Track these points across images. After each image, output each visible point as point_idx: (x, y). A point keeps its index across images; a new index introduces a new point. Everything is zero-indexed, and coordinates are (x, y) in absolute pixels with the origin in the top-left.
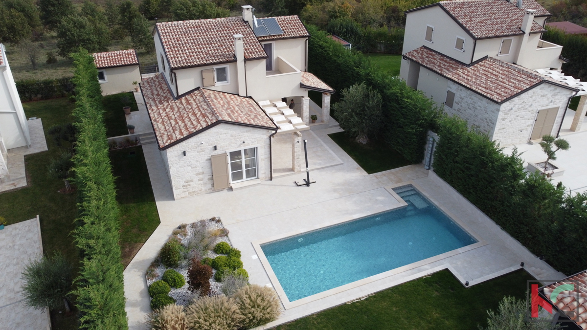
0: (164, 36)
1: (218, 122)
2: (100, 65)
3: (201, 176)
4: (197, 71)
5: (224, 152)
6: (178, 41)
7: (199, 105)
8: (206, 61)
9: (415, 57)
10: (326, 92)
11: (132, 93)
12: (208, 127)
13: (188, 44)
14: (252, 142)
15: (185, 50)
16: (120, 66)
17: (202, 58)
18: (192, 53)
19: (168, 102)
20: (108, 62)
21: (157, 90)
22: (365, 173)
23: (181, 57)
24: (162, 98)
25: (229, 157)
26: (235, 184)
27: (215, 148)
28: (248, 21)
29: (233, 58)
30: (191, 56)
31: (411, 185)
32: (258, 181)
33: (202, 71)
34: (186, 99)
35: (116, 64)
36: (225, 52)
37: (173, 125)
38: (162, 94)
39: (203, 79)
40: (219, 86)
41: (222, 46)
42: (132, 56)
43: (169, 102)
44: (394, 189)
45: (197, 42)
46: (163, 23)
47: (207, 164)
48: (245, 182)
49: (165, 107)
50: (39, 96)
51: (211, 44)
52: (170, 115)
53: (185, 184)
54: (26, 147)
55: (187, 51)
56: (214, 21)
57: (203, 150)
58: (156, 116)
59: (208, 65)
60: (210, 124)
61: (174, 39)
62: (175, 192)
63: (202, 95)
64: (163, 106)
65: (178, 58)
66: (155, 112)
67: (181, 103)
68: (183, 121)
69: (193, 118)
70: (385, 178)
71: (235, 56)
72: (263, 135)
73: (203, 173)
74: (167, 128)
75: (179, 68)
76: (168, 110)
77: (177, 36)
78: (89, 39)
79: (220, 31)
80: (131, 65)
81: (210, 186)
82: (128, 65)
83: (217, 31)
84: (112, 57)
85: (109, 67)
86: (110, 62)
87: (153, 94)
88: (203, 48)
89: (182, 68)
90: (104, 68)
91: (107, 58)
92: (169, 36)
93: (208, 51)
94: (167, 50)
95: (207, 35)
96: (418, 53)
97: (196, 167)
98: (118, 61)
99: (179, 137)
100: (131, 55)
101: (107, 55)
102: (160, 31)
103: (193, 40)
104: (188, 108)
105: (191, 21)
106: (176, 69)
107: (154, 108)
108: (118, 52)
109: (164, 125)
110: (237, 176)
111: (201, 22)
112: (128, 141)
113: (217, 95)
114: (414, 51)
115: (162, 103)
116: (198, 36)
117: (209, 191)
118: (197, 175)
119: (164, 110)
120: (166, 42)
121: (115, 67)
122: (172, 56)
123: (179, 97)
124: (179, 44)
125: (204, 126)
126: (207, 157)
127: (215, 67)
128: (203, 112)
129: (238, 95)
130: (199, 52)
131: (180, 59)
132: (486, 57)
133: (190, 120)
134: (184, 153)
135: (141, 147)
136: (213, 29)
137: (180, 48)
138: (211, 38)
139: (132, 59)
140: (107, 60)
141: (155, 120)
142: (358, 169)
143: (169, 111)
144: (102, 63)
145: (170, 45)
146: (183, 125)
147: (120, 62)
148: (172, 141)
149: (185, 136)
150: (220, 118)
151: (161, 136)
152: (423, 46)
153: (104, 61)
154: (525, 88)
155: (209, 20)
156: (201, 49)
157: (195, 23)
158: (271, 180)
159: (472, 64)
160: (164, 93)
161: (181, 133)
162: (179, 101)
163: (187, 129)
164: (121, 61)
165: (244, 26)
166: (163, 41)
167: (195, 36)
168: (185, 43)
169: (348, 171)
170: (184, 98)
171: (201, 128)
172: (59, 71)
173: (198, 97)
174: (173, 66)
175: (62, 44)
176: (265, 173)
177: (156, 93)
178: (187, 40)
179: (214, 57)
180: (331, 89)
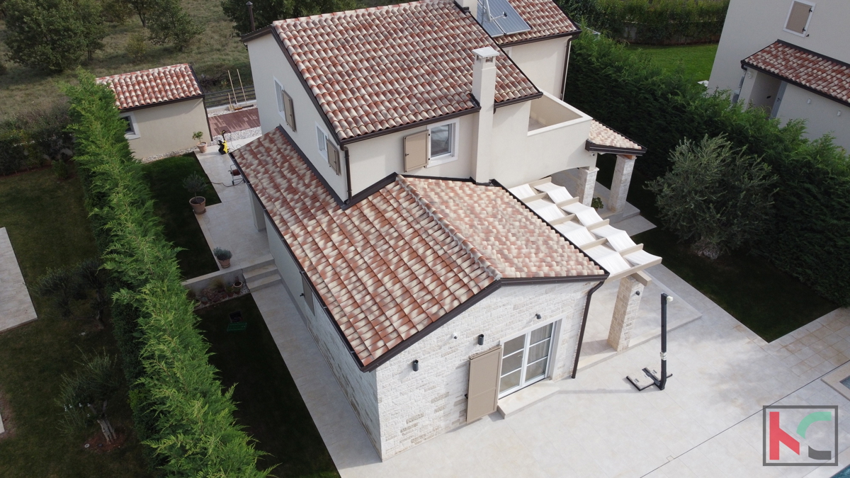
0: (299, 55)
1: (495, 286)
2: (122, 103)
3: (441, 403)
4: (393, 140)
5: (495, 344)
6: (335, 65)
7: (417, 227)
8: (415, 115)
9: (773, 66)
10: (627, 153)
11: (193, 154)
12: (473, 299)
13: (360, 70)
14: (553, 311)
15: (358, 89)
16: (165, 103)
17: (402, 108)
18: (377, 95)
19: (326, 212)
20: (137, 96)
21: (284, 176)
22: (758, 340)
23: (355, 109)
24: (308, 202)
25: (503, 352)
26: (506, 399)
27: (480, 339)
28: (468, 8)
29: (470, 104)
30: (376, 103)
32: (551, 387)
33: (404, 140)
34: (373, 206)
35: (157, 98)
36: (447, 88)
37: (371, 289)
38: (302, 189)
39: (404, 155)
40: (437, 165)
41: (435, 73)
42: (187, 78)
43: (330, 212)
45: (379, 65)
46: (289, 21)
47: (460, 375)
48: (524, 389)
49: (324, 226)
51: (410, 69)
52: (351, 255)
53: (406, 426)
55: (363, 91)
56: (396, 9)
57: (453, 350)
58: (310, 255)
59: (419, 123)
60: (475, 291)
61: (323, 59)
62: (386, 446)
63: (412, 196)
64: (319, 223)
65: (348, 110)
66: (305, 243)
67: (364, 218)
68: (395, 277)
69: (420, 271)
71: (472, 98)
73: (447, 395)
74: (358, 297)
76: (336, 238)
77: (330, 54)
78: (67, 29)
79: (418, 35)
80: (187, 99)
81: (456, 416)
82: (182, 100)
83: (412, 36)
84: (144, 82)
85: (142, 107)
86: (143, 95)
87: (277, 187)
88: (397, 81)
90: (131, 109)
91: (133, 85)
92: (311, 53)
93: (410, 87)
94: (316, 91)
95: (393, 47)
96: (776, 57)
97: (434, 387)
98: (160, 92)
99: (404, 331)
100: (183, 76)
101: (134, 79)
102: (287, 42)
103: (368, 60)
104: (388, 234)
105: (348, 13)
106: (352, 140)
107: (296, 229)
108: (156, 70)
109: (341, 283)
111: (369, 15)
112: (220, 287)
113: (438, 190)
114: (763, 51)
115: (313, 217)
116: (375, 50)
117: (453, 427)
118: (433, 401)
119: (327, 236)
120: (308, 70)
121: (154, 105)
122: (334, 106)
123: (353, 201)
124: (340, 73)
125: (464, 299)
126: (460, 359)
127: (429, 128)
128: (441, 253)
129: (474, 182)
130: (390, 92)
131: (354, 113)
133: (413, 276)
134: (415, 365)
136: (401, 31)
137: (345, 82)
138: (405, 53)
139: (188, 87)
140: (135, 91)
141: (314, 268)
143: (342, 243)
144: (126, 98)
145: (319, 76)
146: (397, 292)
147: (163, 93)
148: (390, 345)
149: (420, 327)
150: (499, 276)
151: (350, 325)
152: (779, 41)
153: (130, 92)
155: (386, 8)
156: (391, 83)
157: (357, 16)
158: (573, 376)
160: (307, 186)
161: (407, 320)
162: (356, 213)
163: (416, 305)
164: (166, 91)
165: (463, 19)
166: (302, 67)
167: (368, 51)
168: (353, 71)
169: (721, 337)
170: (364, 202)
171: (456, 304)
172: (15, 93)
173: (405, 204)
174: (345, 136)
175: (17, 41)
176: (564, 365)
177: (283, 183)
178: (355, 62)
179: (427, 102)
180: (636, 146)
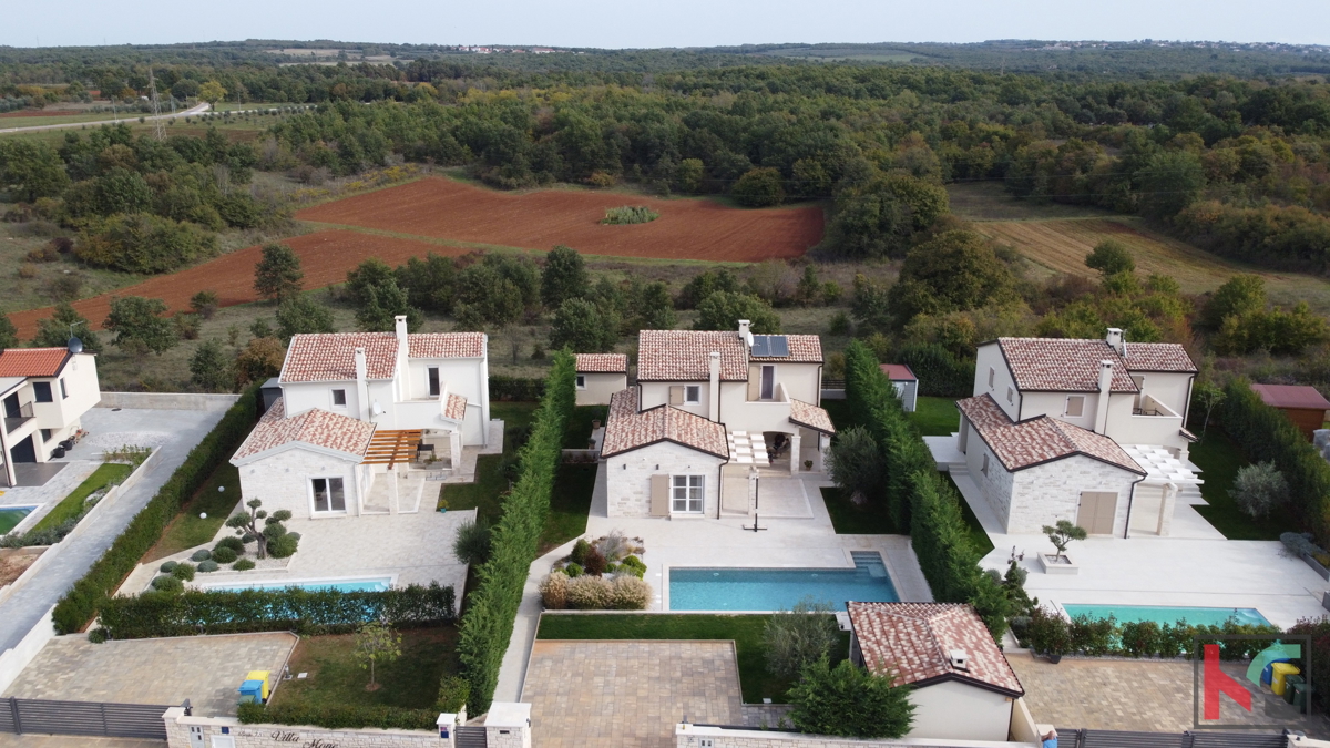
0: (642, 345)
1: (663, 440)
2: (582, 369)
3: (639, 496)
4: (667, 385)
5: (667, 474)
6: (655, 352)
7: (655, 421)
8: (678, 377)
9: (966, 406)
10: (826, 432)
12: (653, 443)
13: (665, 356)
14: (700, 469)
15: (659, 363)
16: (605, 372)
17: (673, 373)
18: (666, 366)
20: (591, 366)
21: (625, 402)
22: (832, 532)
23: (652, 370)
24: (626, 412)
25: (672, 482)
26: (674, 514)
27: (657, 467)
28: (742, 338)
29: (707, 377)
30: (663, 370)
31: (878, 553)
32: (703, 516)
33: (671, 387)
34: (647, 415)
35: (601, 369)
36: (701, 370)
37: (622, 438)
39: (670, 396)
40: (689, 406)
41: (701, 363)
42: (621, 362)
43: (630, 416)
44: (852, 553)
45: (676, 355)
46: (648, 331)
47: (646, 483)
48: (688, 513)
50: (509, 396)
51: (690, 359)
52: (625, 428)
53: (620, 501)
54: (482, 447)
56: (704, 333)
57: (644, 467)
58: (612, 427)
59: (678, 381)
60: (655, 440)
61: (652, 349)
62: (610, 508)
63: (664, 413)
64: (623, 419)
65: (648, 370)
66: (614, 424)
67: (641, 418)
68: (633, 435)
69: (643, 432)
70: (853, 541)
71: (709, 375)
72: (714, 463)
73: (641, 493)
74: (616, 439)
75: (646, 381)
76: (625, 423)
77: (657, 347)
79: (706, 346)
80: (617, 372)
81: (647, 510)
82: (614, 372)
83: (703, 346)
84: (598, 360)
85: (592, 372)
86: (594, 366)
87: (619, 406)
88: (680, 363)
89: (649, 381)
90: (585, 372)
91: (592, 361)
92: (648, 345)
93: (683, 366)
94: (639, 360)
95: (689, 349)
96: (974, 402)
97: (634, 485)
99: (623, 449)
100: (620, 360)
101: (593, 357)
102: (640, 339)
103: (672, 352)
104: (644, 423)
105: (678, 331)
106: (643, 381)
107: (614, 420)
108: (607, 355)
109: (615, 436)
110: (680, 506)
111: (689, 334)
112: (585, 456)
113: (678, 413)
115: (624, 417)
116: (679, 349)
117: (646, 516)
119: (623, 422)
120: (642, 352)
121: (599, 372)
122: (643, 367)
123: (641, 412)
124: (655, 355)
126: (648, 475)
127: (686, 385)
128: (655, 429)
129: (708, 419)
130: (673, 366)
131: (650, 371)
132: (1044, 416)
133: (640, 435)
134: (625, 467)
135: (597, 465)
136: (699, 343)
137: (655, 359)
138: (693, 353)
139: (620, 366)
140: (591, 364)
141: (609, 431)
142: (827, 526)
143: (626, 425)
144: (585, 367)
145: (645, 355)
146: (631, 439)
147: (605, 367)
148: (615, 452)
149: (629, 448)
150: (666, 436)
151: (607, 446)
152: (987, 393)
153: (588, 364)
154: (1049, 457)
155: (699, 332)
156: (676, 363)
157: (682, 334)
158: (716, 518)
159: (1020, 422)
160: (631, 406)
161: (626, 446)
162: (639, 416)
163: (633, 443)
164: (607, 367)
165: (737, 343)
166: (640, 350)
167: (676, 349)
168: (662, 355)
169: (815, 526)
170: (645, 413)
171: (646, 442)
172: (542, 369)
173: (659, 414)
174: (640, 379)
175: (556, 335)
176: (712, 509)
177: (623, 405)
178: (666, 352)
179: (687, 373)
180: (834, 429)
